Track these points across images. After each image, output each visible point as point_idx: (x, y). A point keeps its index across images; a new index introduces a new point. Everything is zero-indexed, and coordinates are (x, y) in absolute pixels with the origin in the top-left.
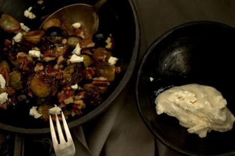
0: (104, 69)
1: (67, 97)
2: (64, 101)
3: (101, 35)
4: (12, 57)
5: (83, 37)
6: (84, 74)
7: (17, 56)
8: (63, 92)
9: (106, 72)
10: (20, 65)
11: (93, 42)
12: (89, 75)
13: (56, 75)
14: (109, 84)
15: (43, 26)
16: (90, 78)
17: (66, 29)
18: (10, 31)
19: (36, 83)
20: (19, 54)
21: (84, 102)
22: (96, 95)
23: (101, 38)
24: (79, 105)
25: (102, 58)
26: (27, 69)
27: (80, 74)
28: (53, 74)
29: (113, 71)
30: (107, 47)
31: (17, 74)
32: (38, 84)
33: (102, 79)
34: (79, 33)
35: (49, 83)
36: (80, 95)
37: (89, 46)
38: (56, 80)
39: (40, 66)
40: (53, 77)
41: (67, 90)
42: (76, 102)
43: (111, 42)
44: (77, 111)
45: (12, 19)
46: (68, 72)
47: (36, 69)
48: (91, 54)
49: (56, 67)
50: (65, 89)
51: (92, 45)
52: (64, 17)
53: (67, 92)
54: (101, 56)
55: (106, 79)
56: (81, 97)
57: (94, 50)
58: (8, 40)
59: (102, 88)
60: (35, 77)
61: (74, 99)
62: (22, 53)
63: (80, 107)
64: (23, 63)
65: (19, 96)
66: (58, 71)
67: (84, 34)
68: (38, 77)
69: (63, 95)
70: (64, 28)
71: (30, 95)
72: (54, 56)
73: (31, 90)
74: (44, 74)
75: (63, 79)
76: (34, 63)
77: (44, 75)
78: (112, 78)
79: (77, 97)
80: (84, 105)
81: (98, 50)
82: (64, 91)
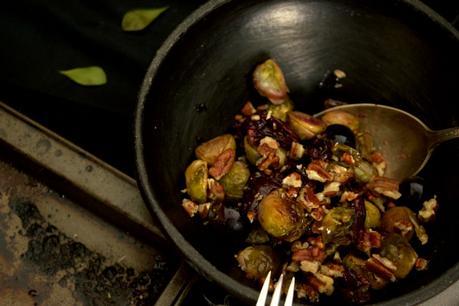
0: (399, 248)
1: (312, 258)
2: (302, 263)
3: (418, 187)
4: (252, 139)
5: (381, 172)
6: (359, 238)
7: (262, 141)
8: (306, 245)
9: (401, 256)
10: (258, 158)
11: (400, 191)
12: (368, 243)
13: (313, 210)
14: (393, 279)
15: (323, 115)
16: (367, 250)
17: (363, 143)
18: (264, 92)
19: (276, 204)
20: (268, 140)
21: (334, 285)
22: (363, 285)
23: (416, 193)
24: (324, 284)
25: (403, 227)
26: (269, 172)
27: (351, 233)
28: (311, 205)
29: (411, 261)
30: (421, 213)
31: (243, 171)
32: (277, 208)
33: (388, 263)
34: (378, 163)
35: (295, 216)
36: (332, 268)
37: (390, 194)
38: (309, 218)
39: (297, 179)
40: (306, 211)
41: (315, 246)
42: (319, 276)
43: (434, 209)
44: (313, 293)
45: (279, 75)
46: (338, 217)
47: (286, 181)
48: (382, 208)
49: (321, 196)
50: (313, 242)
51: (396, 195)
52: (366, 120)
53: (316, 251)
54: (404, 223)
55: (395, 268)
56: (332, 272)
57: (392, 205)
58: (251, 106)
59: (379, 280)
60: (276, 192)
61: (319, 269)
62: (274, 141)
63: (322, 289)
64: (265, 156)
65: (228, 207)
66: (321, 206)
67: (385, 170)
68: (283, 195)
69: (306, 251)
70: (361, 139)
71: (251, 218)
72: (325, 176)
73: (256, 210)
74: (296, 195)
75: (320, 224)
76: (284, 168)
77: (295, 199)
78: (404, 273)
79: (324, 268)
80: (332, 288)
81: (402, 211)
82: (310, 245)
